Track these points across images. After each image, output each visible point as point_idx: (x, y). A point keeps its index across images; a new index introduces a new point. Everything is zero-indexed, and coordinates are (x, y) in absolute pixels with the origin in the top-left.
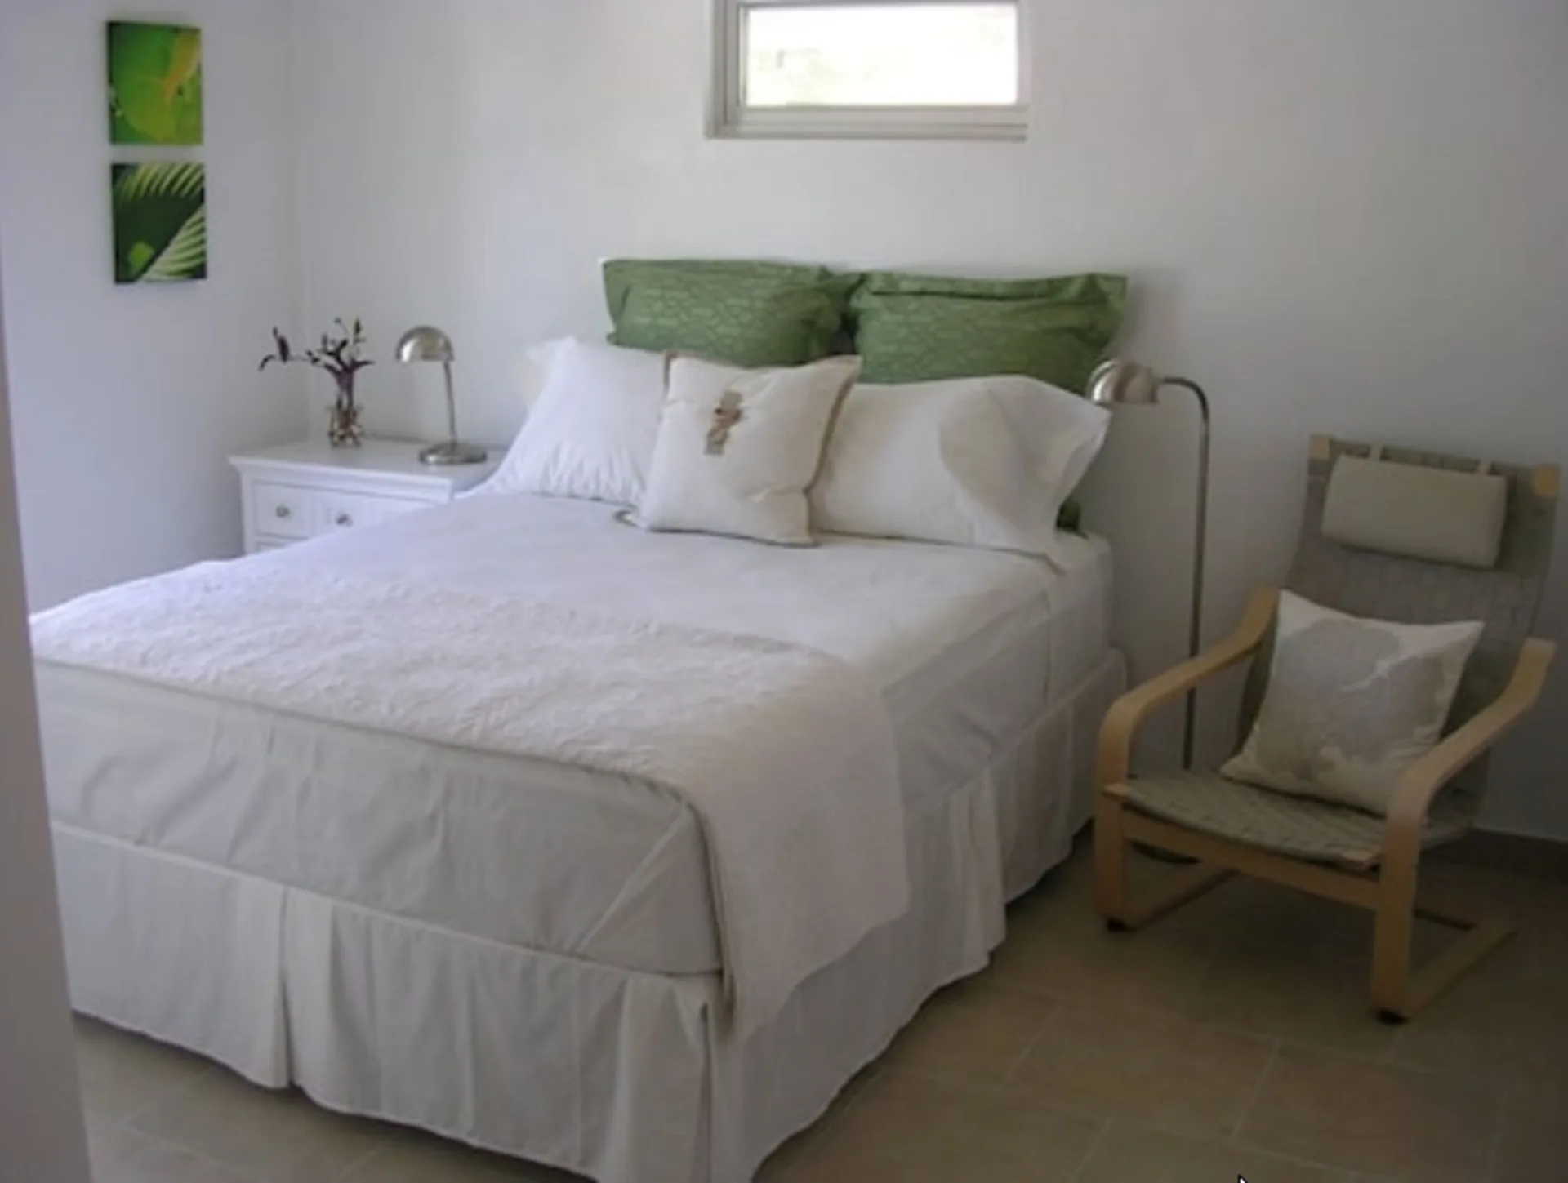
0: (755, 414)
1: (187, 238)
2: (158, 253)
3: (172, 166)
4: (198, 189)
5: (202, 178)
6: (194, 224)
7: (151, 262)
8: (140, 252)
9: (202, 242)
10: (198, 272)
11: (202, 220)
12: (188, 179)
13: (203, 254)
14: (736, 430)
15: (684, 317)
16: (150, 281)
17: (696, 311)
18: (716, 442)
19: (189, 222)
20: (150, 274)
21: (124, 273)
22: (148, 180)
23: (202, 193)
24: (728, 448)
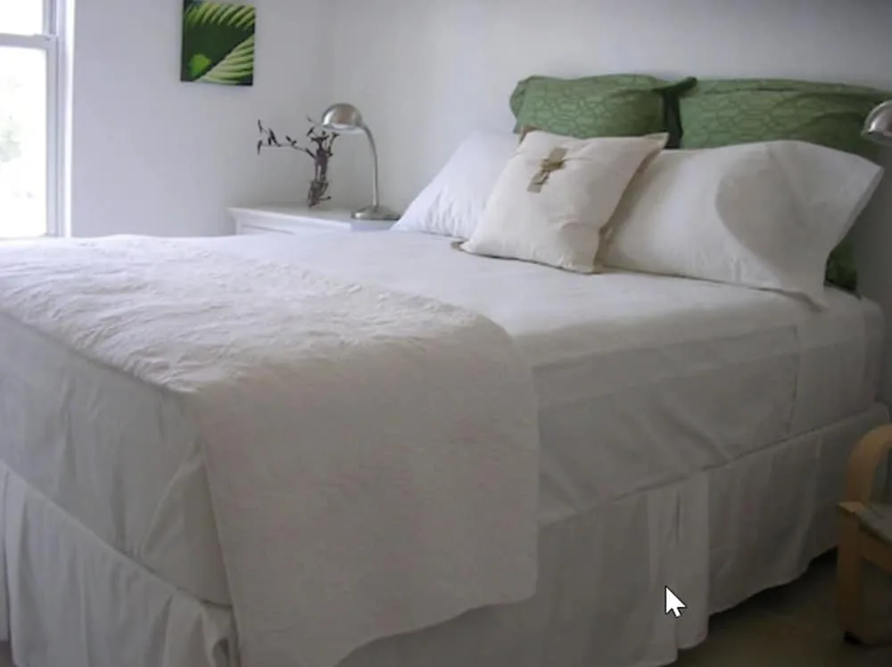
0: (572, 166)
1: (237, 57)
2: (214, 64)
3: (230, 6)
4: (251, 23)
5: (253, 17)
6: (244, 48)
7: (209, 68)
8: (200, 61)
9: (251, 60)
10: (246, 81)
11: (253, 45)
12: (242, 16)
13: (251, 69)
14: (555, 176)
15: (556, 110)
16: (207, 82)
17: (564, 106)
18: (538, 184)
19: (243, 45)
20: (206, 77)
21: (187, 75)
22: (210, 11)
23: (253, 25)
24: (544, 187)
